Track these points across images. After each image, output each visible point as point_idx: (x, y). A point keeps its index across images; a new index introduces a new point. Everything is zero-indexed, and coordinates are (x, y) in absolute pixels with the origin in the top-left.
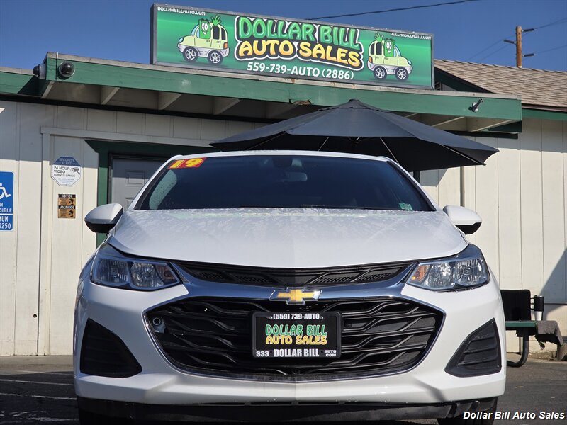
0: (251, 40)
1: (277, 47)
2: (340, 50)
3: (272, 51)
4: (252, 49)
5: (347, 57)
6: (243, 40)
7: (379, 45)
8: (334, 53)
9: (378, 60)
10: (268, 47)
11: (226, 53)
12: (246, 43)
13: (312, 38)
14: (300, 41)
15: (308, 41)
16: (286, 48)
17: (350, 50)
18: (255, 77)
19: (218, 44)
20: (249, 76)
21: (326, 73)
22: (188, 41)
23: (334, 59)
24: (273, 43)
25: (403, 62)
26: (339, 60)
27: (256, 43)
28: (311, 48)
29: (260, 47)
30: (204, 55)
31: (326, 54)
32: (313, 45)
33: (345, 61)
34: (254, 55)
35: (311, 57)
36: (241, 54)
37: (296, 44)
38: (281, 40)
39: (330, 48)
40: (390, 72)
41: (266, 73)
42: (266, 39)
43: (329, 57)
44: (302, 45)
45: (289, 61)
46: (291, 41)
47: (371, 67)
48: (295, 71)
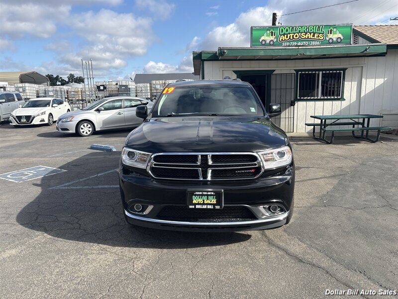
0: (284, 35)
1: (293, 36)
2: (316, 34)
3: (291, 38)
4: (284, 38)
5: (319, 36)
6: (281, 35)
7: (331, 30)
8: (314, 36)
9: (330, 36)
10: (290, 36)
11: (275, 40)
12: (282, 36)
13: (306, 31)
14: (301, 33)
15: (304, 32)
16: (296, 36)
17: (320, 33)
18: (285, 48)
19: (272, 38)
20: (283, 48)
21: (311, 43)
22: (263, 38)
23: (314, 38)
24: (292, 35)
25: (340, 36)
26: (316, 38)
27: (286, 35)
28: (305, 35)
29: (287, 37)
30: (268, 42)
31: (311, 36)
32: (306, 33)
33: (318, 38)
34: (285, 40)
35: (305, 38)
36: (281, 40)
37: (300, 34)
38: (294, 34)
39: (312, 34)
40: (335, 40)
41: (289, 46)
42: (289, 34)
43: (312, 37)
44: (302, 34)
45: (297, 41)
46: (298, 33)
47: (327, 39)
48: (299, 44)
